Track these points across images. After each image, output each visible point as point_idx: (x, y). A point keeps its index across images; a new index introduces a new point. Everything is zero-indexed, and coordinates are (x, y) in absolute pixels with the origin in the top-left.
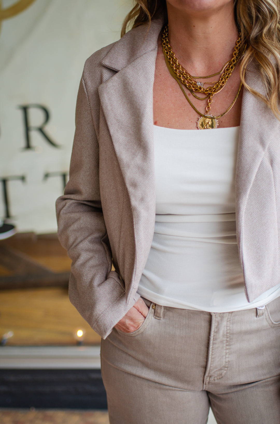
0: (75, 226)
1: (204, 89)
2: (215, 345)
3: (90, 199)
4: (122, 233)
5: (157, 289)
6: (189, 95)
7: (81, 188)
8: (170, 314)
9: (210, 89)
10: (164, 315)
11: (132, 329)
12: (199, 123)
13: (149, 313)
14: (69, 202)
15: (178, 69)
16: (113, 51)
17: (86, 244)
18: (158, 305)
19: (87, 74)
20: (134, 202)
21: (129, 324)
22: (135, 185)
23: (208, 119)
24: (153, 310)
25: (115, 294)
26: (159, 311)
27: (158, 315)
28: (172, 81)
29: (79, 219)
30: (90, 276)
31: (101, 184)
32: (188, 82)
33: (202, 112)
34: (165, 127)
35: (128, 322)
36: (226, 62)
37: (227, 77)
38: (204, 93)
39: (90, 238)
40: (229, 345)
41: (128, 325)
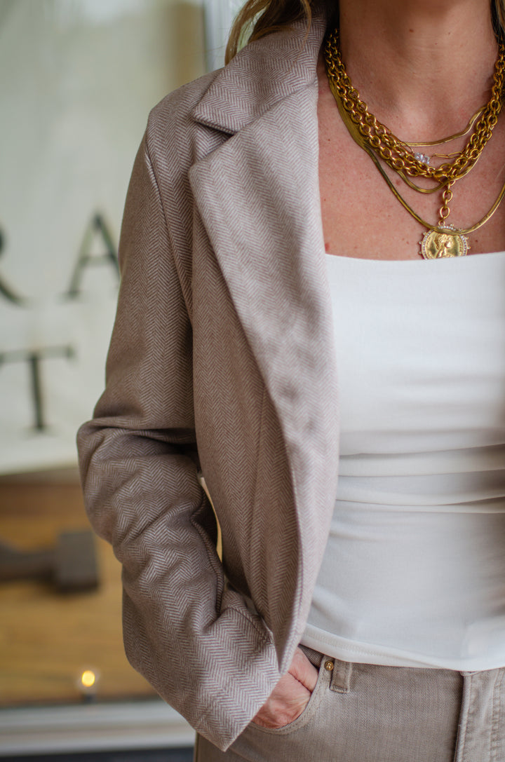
0: (130, 490)
1: (431, 170)
2: (469, 743)
3: (160, 426)
4: (257, 505)
5: (338, 626)
6: (398, 183)
7: (142, 401)
8: (367, 679)
9: (446, 169)
10: (353, 683)
11: (283, 720)
12: (426, 246)
13: (319, 681)
14: (111, 435)
15: (371, 126)
16: (215, 89)
17: (160, 533)
18: (340, 661)
19: (155, 144)
20: (292, 433)
21: (277, 710)
22: (291, 393)
23: (444, 236)
24: (328, 674)
25: (245, 646)
26: (342, 675)
27: (340, 684)
28: (357, 154)
29: (137, 472)
30: (181, 608)
31: (199, 393)
32: (396, 155)
33: (430, 219)
34: (349, 255)
35: (275, 706)
36: (476, 109)
37: (483, 142)
38: (433, 179)
39: (168, 517)
40: (498, 739)
41: (273, 712)
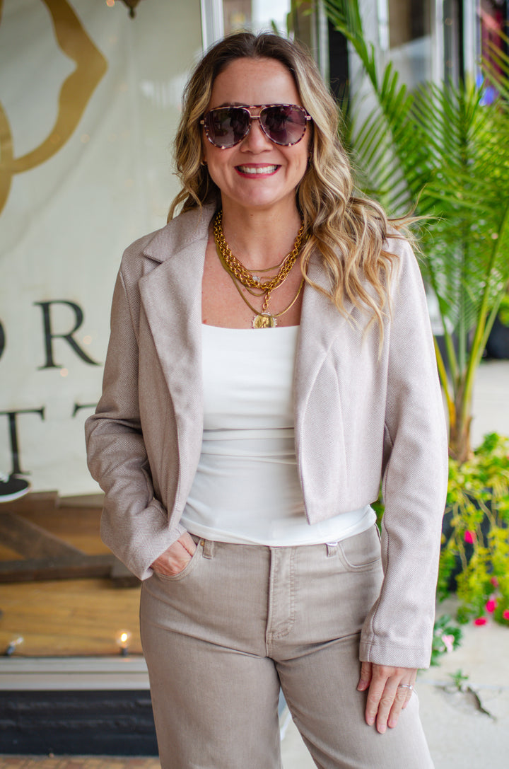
0: (109, 450)
1: (260, 285)
2: (276, 590)
3: (127, 417)
4: (165, 450)
5: (206, 521)
6: (244, 290)
7: (117, 402)
8: (221, 551)
9: (268, 285)
10: (215, 553)
11: (176, 569)
12: (255, 322)
13: (197, 551)
14: (102, 422)
15: (232, 261)
16: (156, 240)
17: (122, 470)
18: (208, 540)
19: (125, 266)
20: (178, 410)
21: (173, 563)
22: (179, 390)
23: (265, 318)
24: (202, 548)
25: (156, 524)
26: (208, 548)
27: (207, 553)
28: (224, 275)
29: (114, 441)
30: (126, 505)
31: (141, 394)
32: (243, 277)
33: (259, 310)
34: (216, 326)
35: (171, 561)
36: (286, 253)
37: (288, 271)
38: (261, 288)
39: (127, 463)
40: (295, 591)
41: (171, 564)
